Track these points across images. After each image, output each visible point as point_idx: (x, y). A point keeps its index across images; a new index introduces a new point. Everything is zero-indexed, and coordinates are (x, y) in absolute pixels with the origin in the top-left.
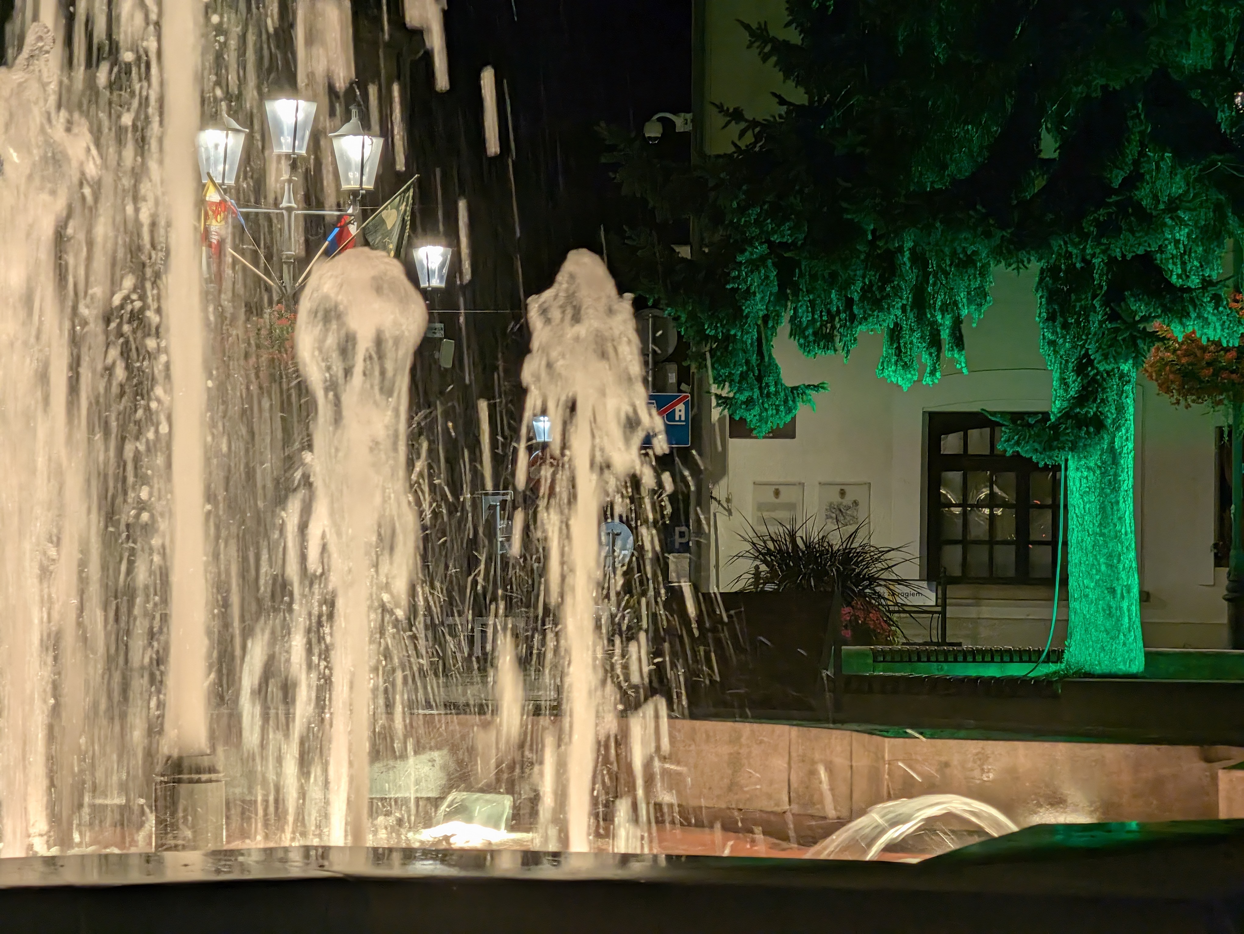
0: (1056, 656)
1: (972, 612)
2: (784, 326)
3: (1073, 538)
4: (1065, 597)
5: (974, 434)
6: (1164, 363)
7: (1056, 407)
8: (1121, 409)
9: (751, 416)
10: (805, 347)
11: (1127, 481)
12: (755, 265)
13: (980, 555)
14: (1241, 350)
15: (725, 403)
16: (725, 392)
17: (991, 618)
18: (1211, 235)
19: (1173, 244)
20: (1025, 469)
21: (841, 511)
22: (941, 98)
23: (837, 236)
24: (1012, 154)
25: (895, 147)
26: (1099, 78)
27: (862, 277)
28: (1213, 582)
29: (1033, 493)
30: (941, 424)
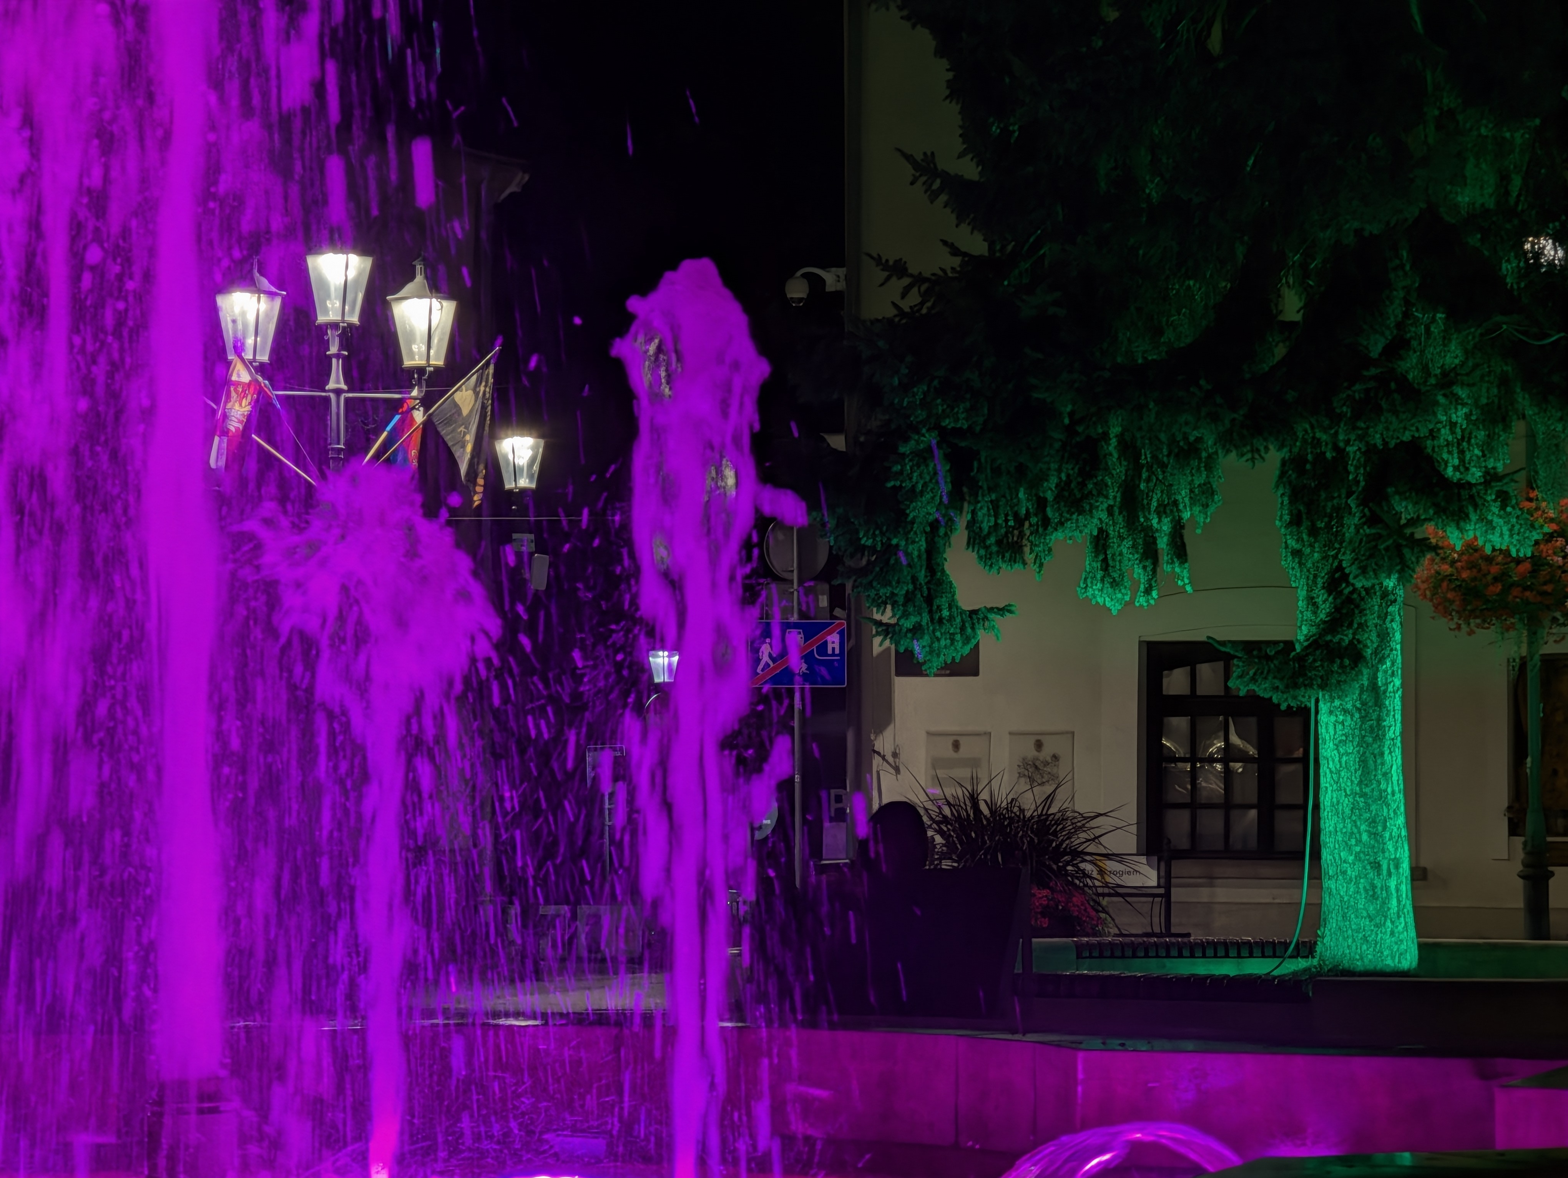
0: (1307, 948)
1: (1203, 894)
2: (960, 535)
3: (1327, 799)
4: (1317, 875)
5: (1204, 669)
6: (1439, 580)
7: (1302, 634)
8: (1384, 636)
9: (918, 648)
10: (987, 559)
11: (1394, 727)
12: (924, 456)
13: (1213, 822)
14: (1537, 561)
15: (887, 630)
16: (887, 616)
17: (1227, 901)
18: (1497, 417)
19: (1448, 428)
20: (1265, 713)
21: (1035, 767)
22: (1154, 246)
23: (1024, 420)
24: (1245, 315)
25: (1097, 308)
26: (1353, 221)
27: (1057, 472)
28: (1506, 854)
29: (1277, 744)
30: (1158, 657)
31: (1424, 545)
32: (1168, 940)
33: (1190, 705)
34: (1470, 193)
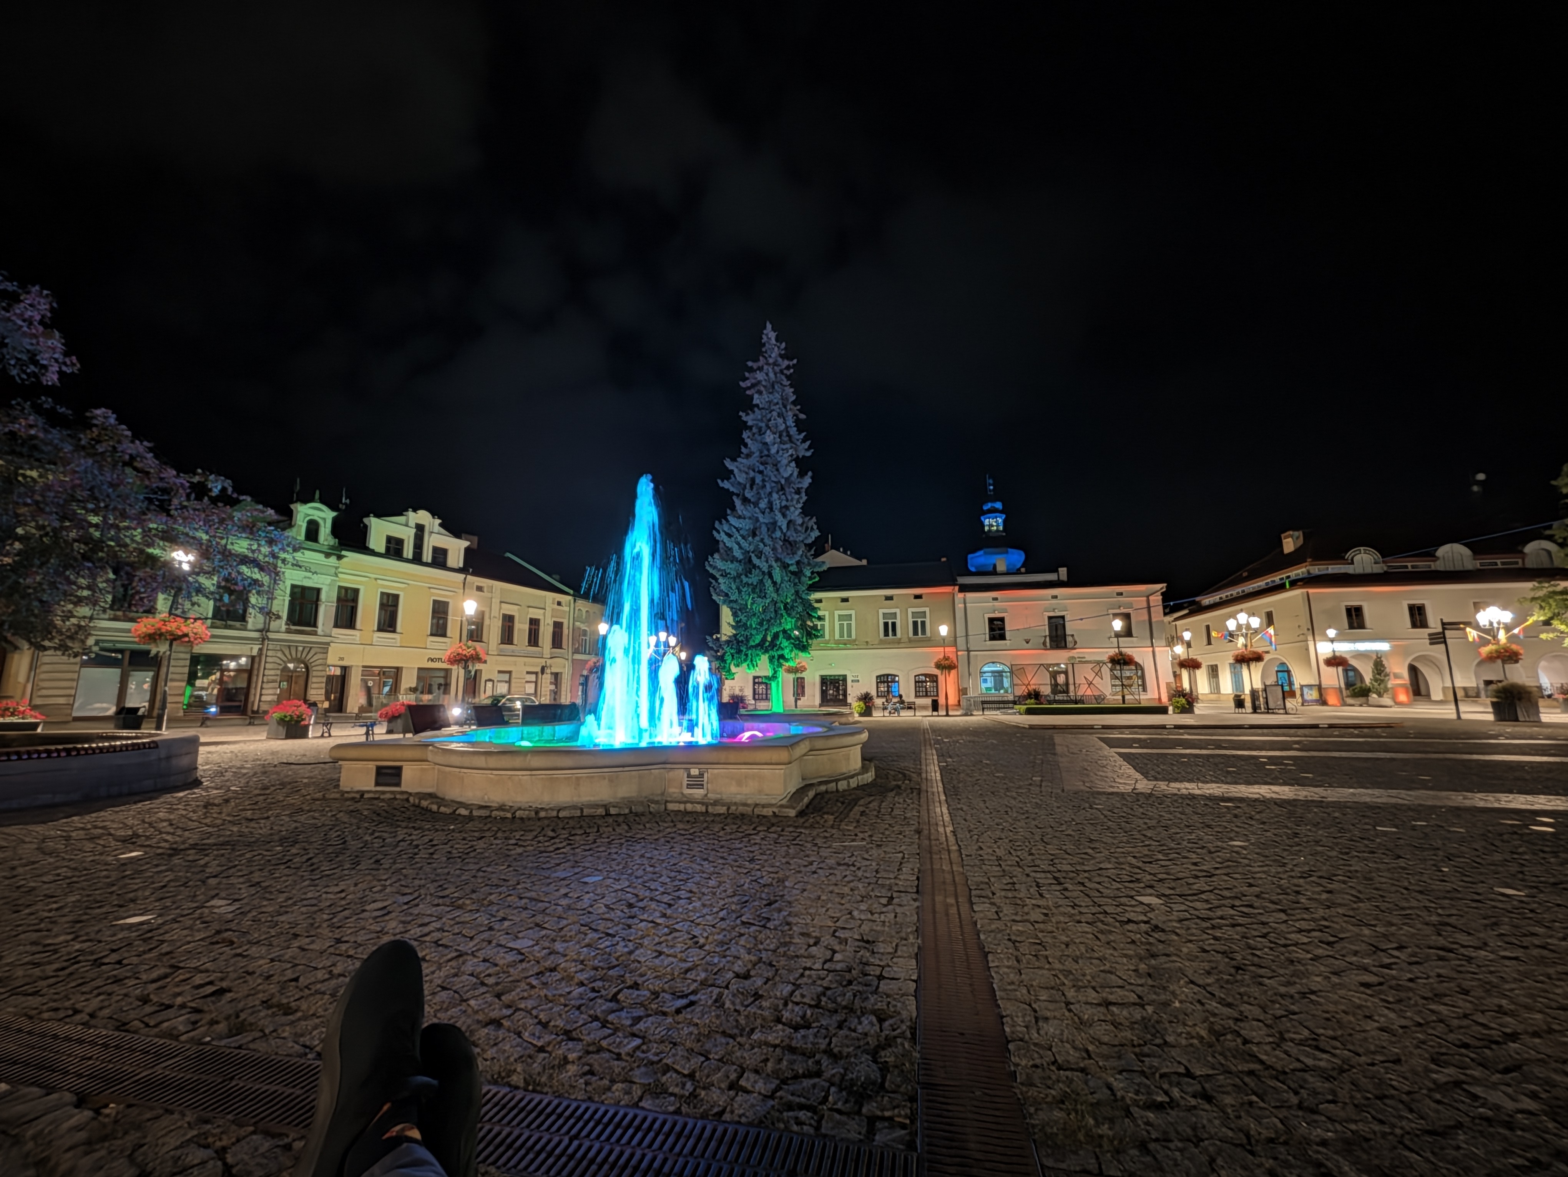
0: (771, 710)
1: (759, 704)
2: (733, 664)
3: (773, 694)
5: (759, 679)
7: (771, 675)
8: (779, 675)
9: (728, 677)
10: (736, 667)
11: (781, 685)
12: (729, 656)
13: (760, 696)
14: (796, 667)
16: (724, 673)
17: (762, 705)
18: (791, 651)
19: (786, 653)
20: (766, 684)
21: (741, 690)
22: (754, 632)
23: (739, 652)
24: (764, 640)
25: (747, 639)
26: (775, 629)
27: (743, 657)
28: (792, 699)
29: (768, 687)
30: (755, 678)
31: (783, 665)
32: (755, 710)
33: (759, 683)
34: (788, 627)
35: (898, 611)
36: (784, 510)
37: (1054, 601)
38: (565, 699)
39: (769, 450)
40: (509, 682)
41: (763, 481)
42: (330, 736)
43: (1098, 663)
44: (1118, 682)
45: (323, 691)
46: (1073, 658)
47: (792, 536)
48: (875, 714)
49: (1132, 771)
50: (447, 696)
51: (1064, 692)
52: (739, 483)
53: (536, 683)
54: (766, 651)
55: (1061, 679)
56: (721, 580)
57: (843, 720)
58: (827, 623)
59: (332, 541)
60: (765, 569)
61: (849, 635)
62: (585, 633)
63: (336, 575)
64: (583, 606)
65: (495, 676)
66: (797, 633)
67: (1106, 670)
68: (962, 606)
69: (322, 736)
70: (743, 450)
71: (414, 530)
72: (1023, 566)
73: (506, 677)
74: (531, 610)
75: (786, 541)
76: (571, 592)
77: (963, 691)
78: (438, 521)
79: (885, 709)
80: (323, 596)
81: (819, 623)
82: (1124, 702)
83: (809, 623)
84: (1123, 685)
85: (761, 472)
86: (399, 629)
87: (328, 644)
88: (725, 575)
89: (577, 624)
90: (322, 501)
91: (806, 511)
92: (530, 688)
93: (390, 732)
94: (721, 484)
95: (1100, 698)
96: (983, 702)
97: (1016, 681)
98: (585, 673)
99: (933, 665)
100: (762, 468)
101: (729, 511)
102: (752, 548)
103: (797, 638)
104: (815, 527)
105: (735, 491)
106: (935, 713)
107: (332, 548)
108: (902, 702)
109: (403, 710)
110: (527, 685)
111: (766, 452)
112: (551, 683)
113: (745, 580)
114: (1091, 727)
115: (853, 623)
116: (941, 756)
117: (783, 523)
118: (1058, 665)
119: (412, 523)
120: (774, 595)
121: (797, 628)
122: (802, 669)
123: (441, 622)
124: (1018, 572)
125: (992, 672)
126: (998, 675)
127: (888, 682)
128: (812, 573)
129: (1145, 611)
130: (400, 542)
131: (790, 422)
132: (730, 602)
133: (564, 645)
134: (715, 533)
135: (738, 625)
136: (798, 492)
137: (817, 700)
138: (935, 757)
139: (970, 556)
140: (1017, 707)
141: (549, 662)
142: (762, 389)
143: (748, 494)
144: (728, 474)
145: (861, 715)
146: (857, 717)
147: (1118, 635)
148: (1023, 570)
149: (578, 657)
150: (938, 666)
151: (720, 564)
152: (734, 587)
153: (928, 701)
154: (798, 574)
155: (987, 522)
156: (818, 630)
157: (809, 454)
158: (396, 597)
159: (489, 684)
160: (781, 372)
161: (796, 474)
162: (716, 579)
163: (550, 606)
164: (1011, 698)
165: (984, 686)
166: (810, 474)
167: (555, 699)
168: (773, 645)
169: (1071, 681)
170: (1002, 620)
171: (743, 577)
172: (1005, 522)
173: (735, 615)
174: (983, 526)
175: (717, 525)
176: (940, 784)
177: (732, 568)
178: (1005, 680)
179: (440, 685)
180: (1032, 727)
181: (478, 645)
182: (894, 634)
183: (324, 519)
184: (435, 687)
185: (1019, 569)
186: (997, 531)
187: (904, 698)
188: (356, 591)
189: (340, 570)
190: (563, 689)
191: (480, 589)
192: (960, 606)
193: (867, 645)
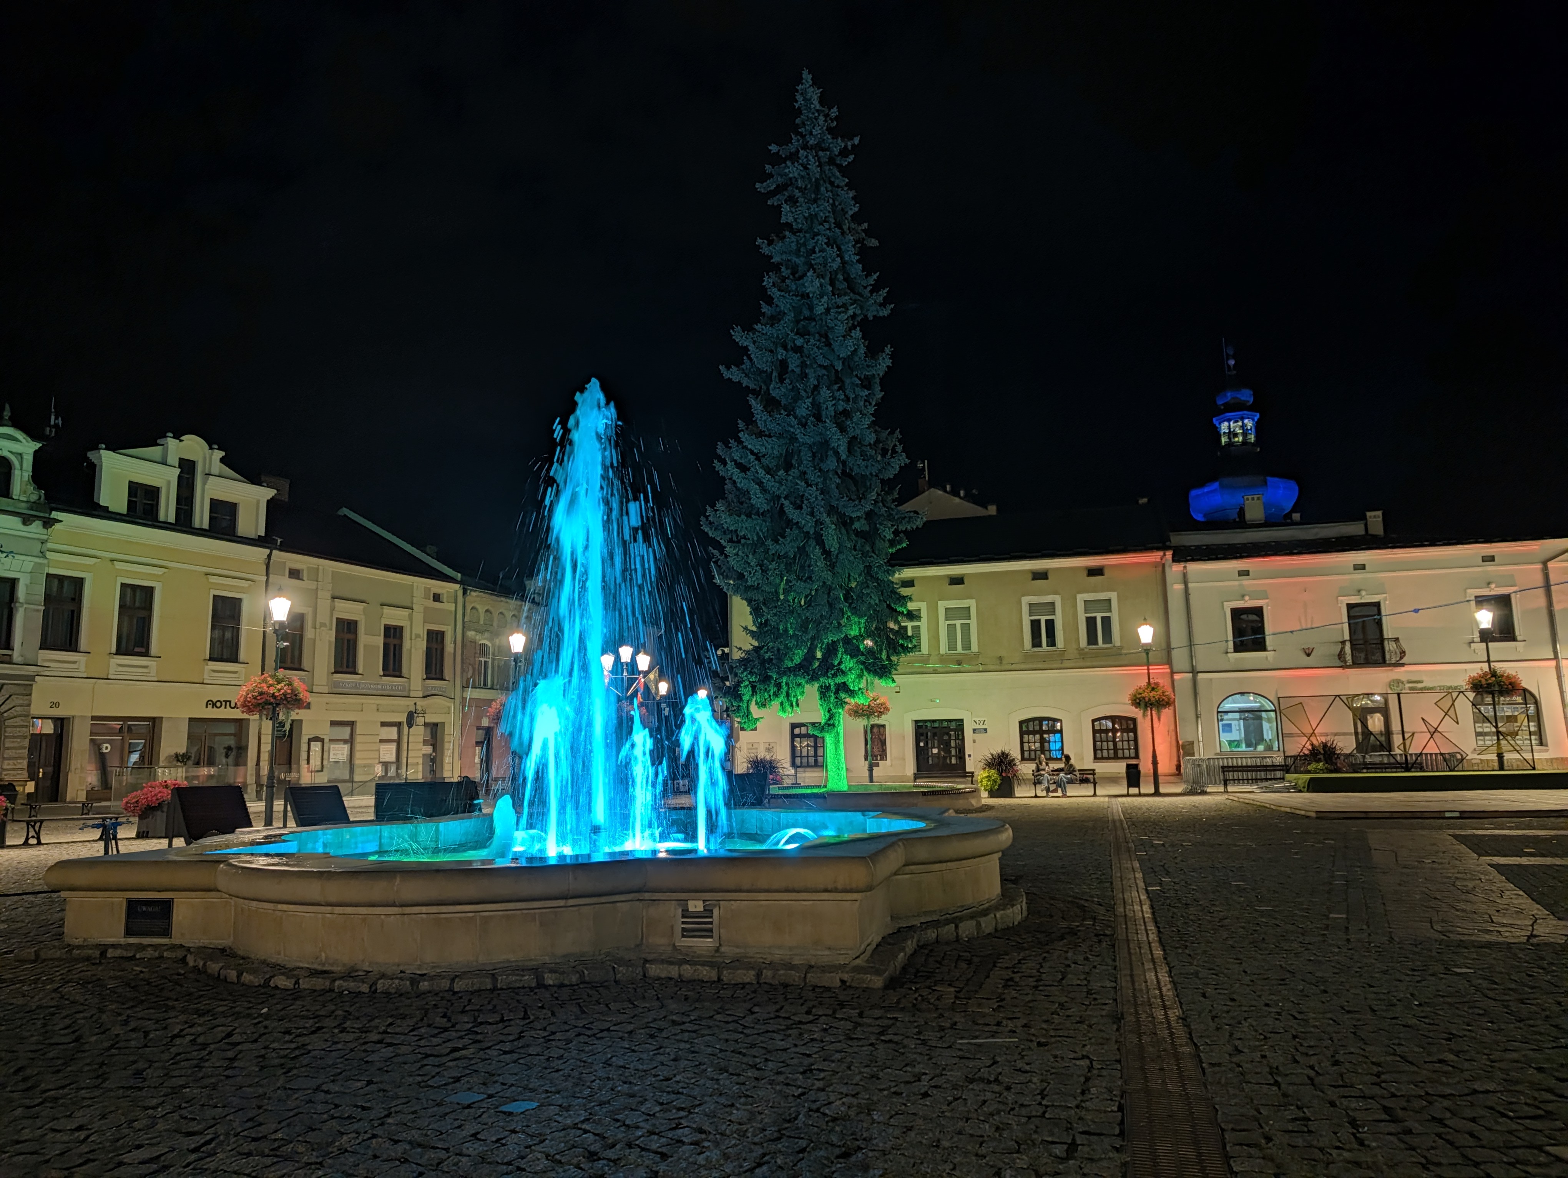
0: (825, 786)
1: (803, 775)
2: (753, 702)
3: (828, 755)
4: (827, 770)
5: (803, 728)
6: (850, 709)
7: (823, 722)
8: (839, 721)
9: (745, 726)
10: (759, 707)
11: (841, 740)
12: (746, 687)
13: (805, 760)
14: (869, 706)
15: (739, 722)
16: (739, 720)
17: (808, 777)
18: (860, 676)
19: (851, 679)
20: (815, 737)
21: (769, 750)
22: (791, 643)
23: (766, 679)
24: (810, 657)
25: (780, 656)
26: (831, 638)
27: (773, 689)
28: (864, 765)
29: (818, 744)
30: (794, 726)
31: (846, 703)
32: (796, 785)
33: (800, 736)
34: (854, 632)
35: (1057, 599)
36: (842, 418)
37: (1359, 576)
38: (452, 772)
39: (811, 308)
40: (351, 741)
41: (803, 365)
42: (39, 843)
43: (1449, 691)
44: (1488, 728)
45: (25, 764)
46: (1399, 682)
47: (858, 466)
48: (1019, 791)
49: (1525, 902)
50: (241, 769)
51: (1381, 747)
52: (760, 372)
53: (399, 742)
54: (814, 678)
55: (1376, 723)
56: (728, 550)
57: (961, 803)
58: (923, 624)
59: (34, 495)
60: (810, 528)
61: (967, 646)
62: (483, 650)
63: (43, 555)
64: (479, 600)
65: (326, 732)
66: (869, 643)
67: (1464, 706)
68: (1180, 587)
69: (26, 844)
70: (765, 308)
71: (178, 471)
72: (1294, 510)
73: (345, 732)
74: (387, 610)
75: (846, 475)
76: (459, 576)
77: (1185, 749)
78: (219, 454)
79: (1037, 782)
80: (21, 593)
81: (910, 625)
82: (1501, 768)
83: (891, 625)
84: (1498, 733)
85: (798, 350)
86: (154, 649)
87: (32, 678)
88: (736, 540)
89: (471, 634)
90: (16, 423)
91: (881, 419)
92: (388, 753)
93: (142, 835)
94: (726, 374)
95: (1451, 760)
96: (1225, 769)
97: (1289, 728)
98: (485, 722)
99: (1127, 700)
100: (799, 342)
101: (741, 424)
102: (783, 490)
103: (870, 651)
104: (899, 448)
105: (752, 386)
106: (1134, 790)
107: (34, 505)
108: (1070, 769)
109: (167, 795)
110: (384, 747)
111: (806, 313)
112: (425, 742)
113: (773, 548)
114: (1439, 815)
115: (973, 622)
116: (1151, 872)
117: (840, 443)
118: (1368, 695)
119: (173, 459)
120: (828, 576)
121: (870, 635)
122: (882, 710)
123: (228, 635)
124: (1285, 521)
125: (1241, 711)
126: (1253, 716)
127: (1041, 732)
128: (896, 533)
129: (1541, 592)
130: (152, 493)
131: (851, 255)
132: (747, 591)
133: (447, 673)
134: (717, 464)
135: (763, 631)
136: (867, 383)
137: (910, 768)
138: (1139, 875)
139: (1194, 493)
140: (1288, 776)
141: (421, 703)
142: (797, 193)
143: (777, 391)
144: (739, 355)
145: (992, 794)
146: (985, 798)
147: (1486, 636)
148: (1296, 516)
149: (470, 693)
150: (1138, 701)
151: (727, 521)
152: (753, 561)
153: (1119, 768)
154: (869, 536)
155: (1224, 427)
156: (909, 639)
157: (885, 312)
158: (149, 592)
159: (316, 747)
160: (831, 161)
161: (862, 350)
162: (721, 549)
163: (421, 603)
164: (1279, 760)
165: (1225, 737)
166: (888, 349)
167: (433, 771)
168: (828, 667)
169: (1396, 726)
170: (1258, 611)
171: (769, 542)
172: (1258, 426)
173: (756, 611)
174: (1218, 436)
175: (720, 449)
176: (1151, 927)
177: (745, 526)
178: (1266, 725)
179: (229, 749)
180: (1322, 816)
181: (296, 677)
182: (1052, 641)
183: (20, 455)
184: (220, 752)
185: (1288, 516)
186: (1245, 443)
187: (1072, 761)
188: (78, 583)
189: (49, 545)
190: (448, 753)
191: (295, 574)
192: (1176, 588)
193: (1001, 665)
